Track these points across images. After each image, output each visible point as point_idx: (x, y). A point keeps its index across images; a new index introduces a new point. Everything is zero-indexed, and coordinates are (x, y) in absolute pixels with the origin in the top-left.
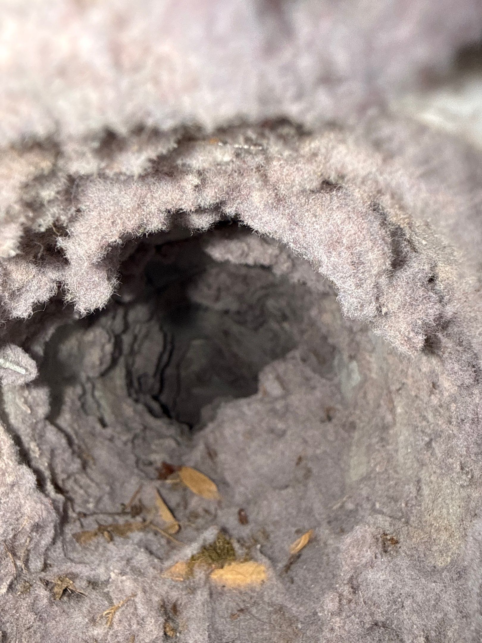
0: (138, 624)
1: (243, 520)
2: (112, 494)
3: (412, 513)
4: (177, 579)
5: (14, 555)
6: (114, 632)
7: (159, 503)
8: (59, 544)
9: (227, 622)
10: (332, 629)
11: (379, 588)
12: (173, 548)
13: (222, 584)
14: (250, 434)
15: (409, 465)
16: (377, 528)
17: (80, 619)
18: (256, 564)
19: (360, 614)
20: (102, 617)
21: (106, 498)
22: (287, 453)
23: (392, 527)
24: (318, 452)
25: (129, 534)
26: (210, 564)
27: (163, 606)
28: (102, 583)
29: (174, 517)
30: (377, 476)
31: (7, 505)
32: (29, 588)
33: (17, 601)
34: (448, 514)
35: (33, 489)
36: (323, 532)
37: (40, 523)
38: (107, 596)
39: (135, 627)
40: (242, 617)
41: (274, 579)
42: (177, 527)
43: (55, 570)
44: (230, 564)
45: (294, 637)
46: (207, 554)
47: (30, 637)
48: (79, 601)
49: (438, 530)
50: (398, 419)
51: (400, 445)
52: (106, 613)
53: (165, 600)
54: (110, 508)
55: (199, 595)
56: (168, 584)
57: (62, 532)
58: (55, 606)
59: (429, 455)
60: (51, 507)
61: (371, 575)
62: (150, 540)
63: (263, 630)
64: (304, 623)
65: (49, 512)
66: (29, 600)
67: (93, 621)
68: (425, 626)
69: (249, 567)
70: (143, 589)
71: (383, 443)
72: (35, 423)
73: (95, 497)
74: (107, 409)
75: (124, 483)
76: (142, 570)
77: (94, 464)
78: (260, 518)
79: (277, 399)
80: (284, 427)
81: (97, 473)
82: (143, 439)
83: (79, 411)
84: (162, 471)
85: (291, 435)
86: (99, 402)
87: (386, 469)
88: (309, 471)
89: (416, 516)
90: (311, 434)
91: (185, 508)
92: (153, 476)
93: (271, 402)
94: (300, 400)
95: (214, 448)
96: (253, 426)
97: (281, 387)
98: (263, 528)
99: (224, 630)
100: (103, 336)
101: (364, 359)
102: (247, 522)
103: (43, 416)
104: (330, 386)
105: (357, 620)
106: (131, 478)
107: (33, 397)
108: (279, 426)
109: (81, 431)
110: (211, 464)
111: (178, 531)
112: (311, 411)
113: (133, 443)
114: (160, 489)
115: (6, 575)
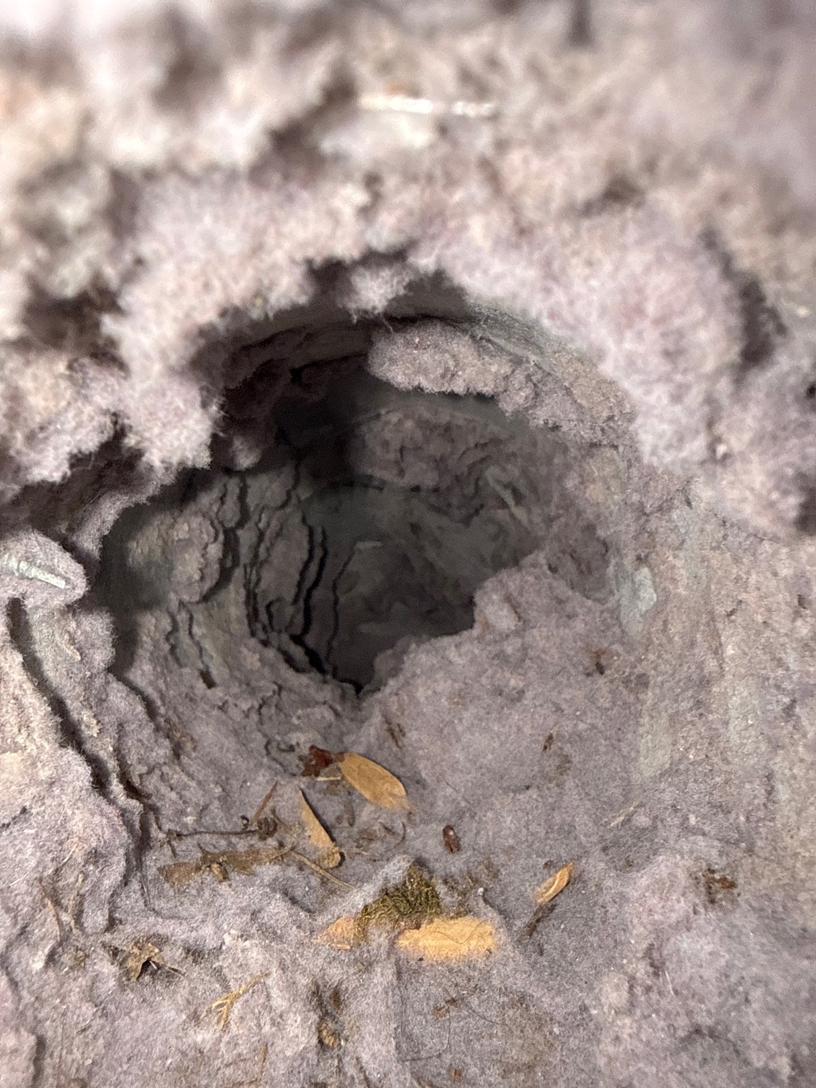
0: (273, 1024)
1: (452, 845)
2: (225, 799)
3: (759, 833)
4: (339, 946)
5: (57, 903)
6: (231, 1038)
7: (306, 814)
8: (135, 885)
9: (426, 1022)
10: (617, 1039)
11: (701, 966)
12: (333, 892)
13: (417, 956)
14: (461, 698)
15: (749, 748)
16: (696, 860)
17: (172, 1014)
18: (477, 922)
19: (668, 1014)
20: (210, 1011)
21: (215, 806)
22: (527, 730)
23: (724, 858)
24: (582, 726)
25: (255, 867)
26: (397, 921)
27: (316, 992)
28: (210, 952)
29: (333, 839)
30: (691, 767)
31: (43, 817)
32: (84, 961)
33: (62, 985)
35: (87, 790)
37: (99, 849)
38: (218, 974)
39: (267, 1029)
40: (453, 1013)
41: (510, 947)
42: (338, 857)
43: (129, 929)
44: (431, 921)
45: (546, 1049)
46: (389, 902)
47: (87, 1044)
48: (170, 983)
49: (809, 864)
50: (729, 667)
51: (733, 713)
52: (217, 1003)
53: (320, 982)
54: (222, 824)
55: (379, 975)
56: (324, 955)
57: (140, 865)
58: (128, 991)
59: (790, 728)
60: (118, 821)
61: (685, 943)
62: (293, 880)
63: (491, 1036)
64: (564, 1025)
65: (116, 831)
66: (83, 981)
67: (195, 1017)
68: (790, 1036)
69: (465, 925)
70: (281, 963)
71: (700, 711)
72: (90, 677)
73: (196, 804)
74: (215, 656)
75: (245, 782)
76: (279, 931)
77: (194, 749)
78: (482, 842)
79: (507, 636)
80: (521, 684)
81: (199, 765)
82: (276, 706)
83: (166, 659)
84: (311, 760)
85: (534, 698)
86: (202, 644)
87: (707, 756)
88: (567, 759)
89: (767, 838)
90: (568, 697)
91: (351, 825)
92: (295, 770)
93: (496, 642)
94: (548, 637)
95: (401, 722)
96: (466, 684)
97: (514, 615)
98: (489, 858)
99: (423, 1036)
100: (204, 530)
101: (664, 562)
102: (459, 848)
103: (102, 664)
104: (602, 612)
105: (662, 1024)
106: (257, 772)
107: (84, 632)
108: (513, 682)
109: (171, 692)
110: (395, 749)
111: (340, 864)
112: (568, 656)
113: (260, 714)
114: (307, 791)
115: (42, 939)
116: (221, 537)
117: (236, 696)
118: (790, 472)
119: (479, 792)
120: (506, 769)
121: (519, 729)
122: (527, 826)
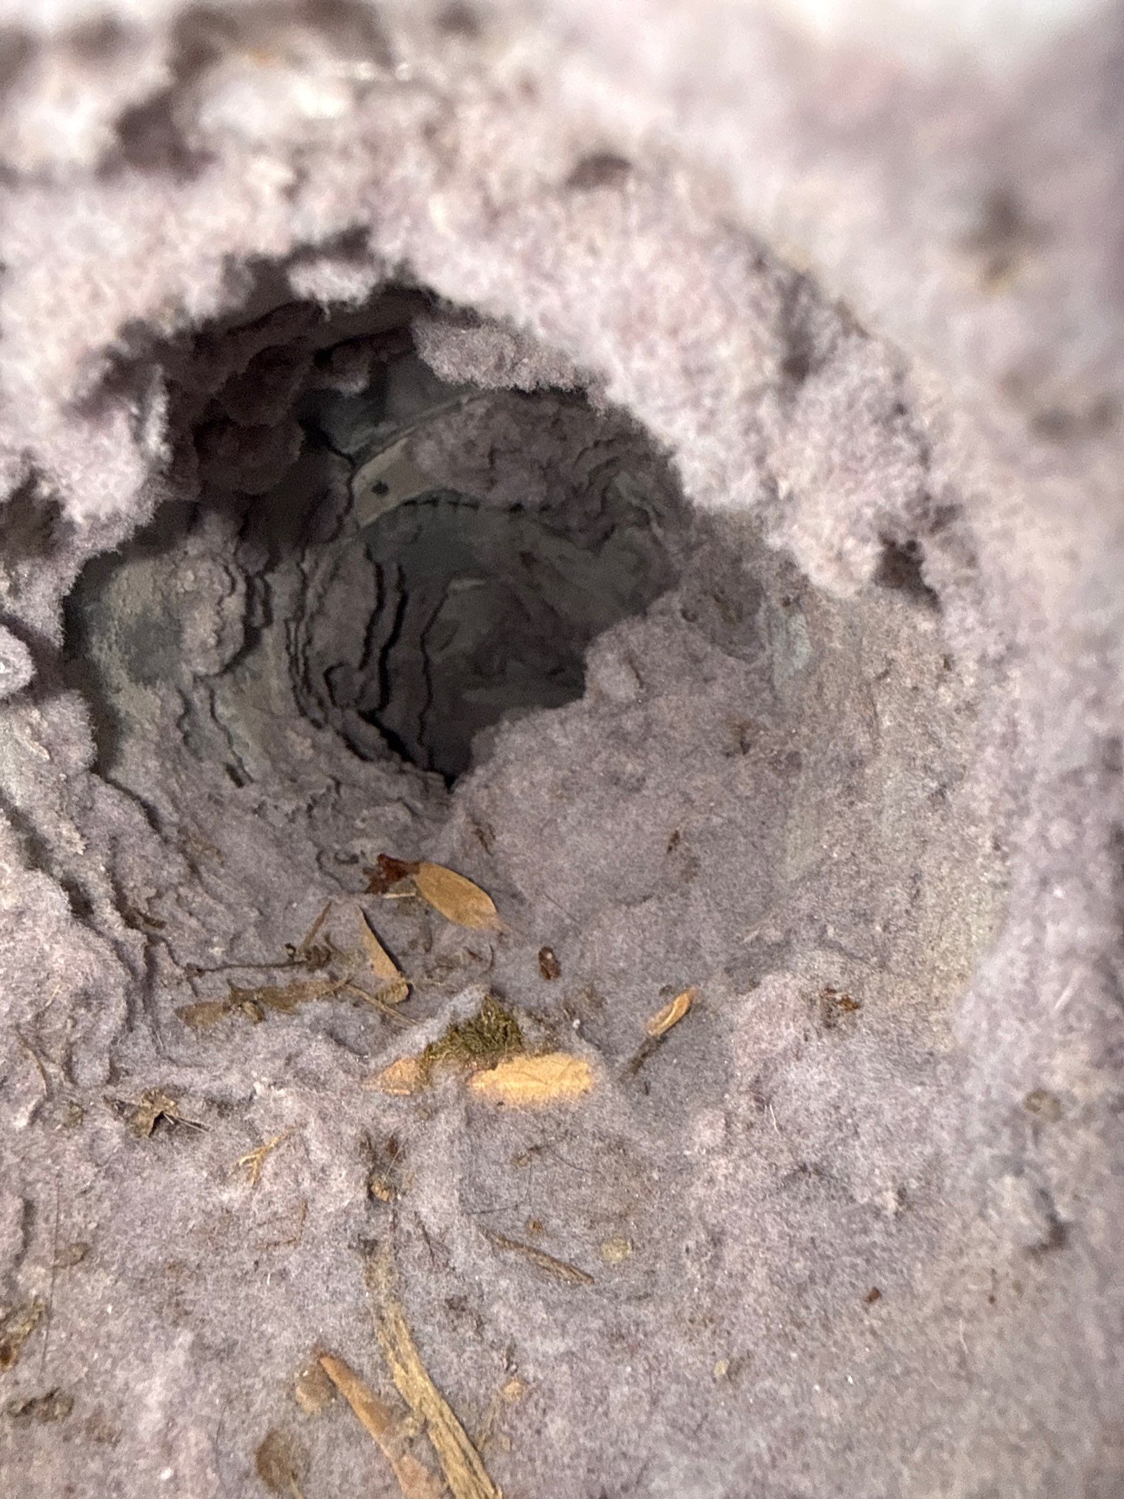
0: (314, 1179)
1: (550, 969)
2: (264, 924)
3: (895, 945)
4: (396, 1091)
5: (42, 1054)
6: (264, 1195)
7: (369, 940)
8: (144, 1030)
9: (503, 1172)
10: (711, 1181)
11: (809, 1098)
13: (495, 1100)
14: (566, 789)
15: (900, 843)
16: (812, 978)
17: (191, 1172)
18: (570, 1059)
19: (770, 1152)
20: (237, 1167)
21: (250, 934)
22: (648, 828)
23: (846, 976)
24: (716, 820)
25: (300, 1005)
26: (467, 1061)
27: (367, 1144)
28: (239, 1103)
29: (399, 969)
30: (835, 869)
31: (13, 954)
32: (81, 1117)
33: (53, 1144)
34: (969, 945)
35: (67, 920)
36: (714, 991)
37: (89, 990)
38: (249, 1127)
39: (306, 1184)
40: (536, 1162)
41: (608, 1087)
42: (405, 989)
43: (137, 1080)
44: (510, 1060)
45: (643, 1197)
46: (459, 1040)
47: (89, 1207)
48: (191, 1139)
49: (946, 979)
50: (885, 743)
51: (887, 801)
52: (244, 1159)
53: (372, 1133)
54: (261, 955)
55: (444, 1122)
56: (376, 1102)
57: (150, 1007)
58: (138, 1149)
59: (938, 820)
60: (111, 956)
61: (792, 1073)
62: (344, 1018)
63: (579, 1185)
64: (664, 1170)
65: (107, 967)
66: (80, 1140)
67: (220, 1175)
68: (898, 1169)
69: (555, 1064)
70: (321, 1112)
71: (849, 799)
72: (66, 781)
73: (225, 933)
74: (250, 743)
75: (291, 902)
76: (322, 1077)
77: (222, 864)
78: (587, 965)
79: (628, 707)
80: (640, 770)
81: (229, 884)
82: (334, 806)
83: (178, 751)
84: (379, 873)
85: (657, 787)
86: (231, 730)
87: (853, 854)
88: (694, 862)
89: (905, 951)
90: (700, 783)
91: (428, 951)
92: (358, 886)
93: (613, 715)
94: (678, 708)
95: (491, 822)
96: (573, 772)
97: (635, 680)
98: (592, 985)
99: (497, 1187)
100: (215, 579)
101: (818, 607)
102: (558, 973)
103: (81, 764)
104: (747, 673)
105: (762, 1162)
106: (304, 891)
107: (51, 724)
108: (629, 767)
109: (188, 794)
110: (485, 856)
111: (408, 997)
112: (704, 731)
113: (310, 817)
114: (371, 912)
115: (25, 1094)
116: (241, 587)
117: (276, 796)
118: (869, 512)
119: (588, 906)
120: (622, 878)
121: (638, 827)
122: (642, 946)
